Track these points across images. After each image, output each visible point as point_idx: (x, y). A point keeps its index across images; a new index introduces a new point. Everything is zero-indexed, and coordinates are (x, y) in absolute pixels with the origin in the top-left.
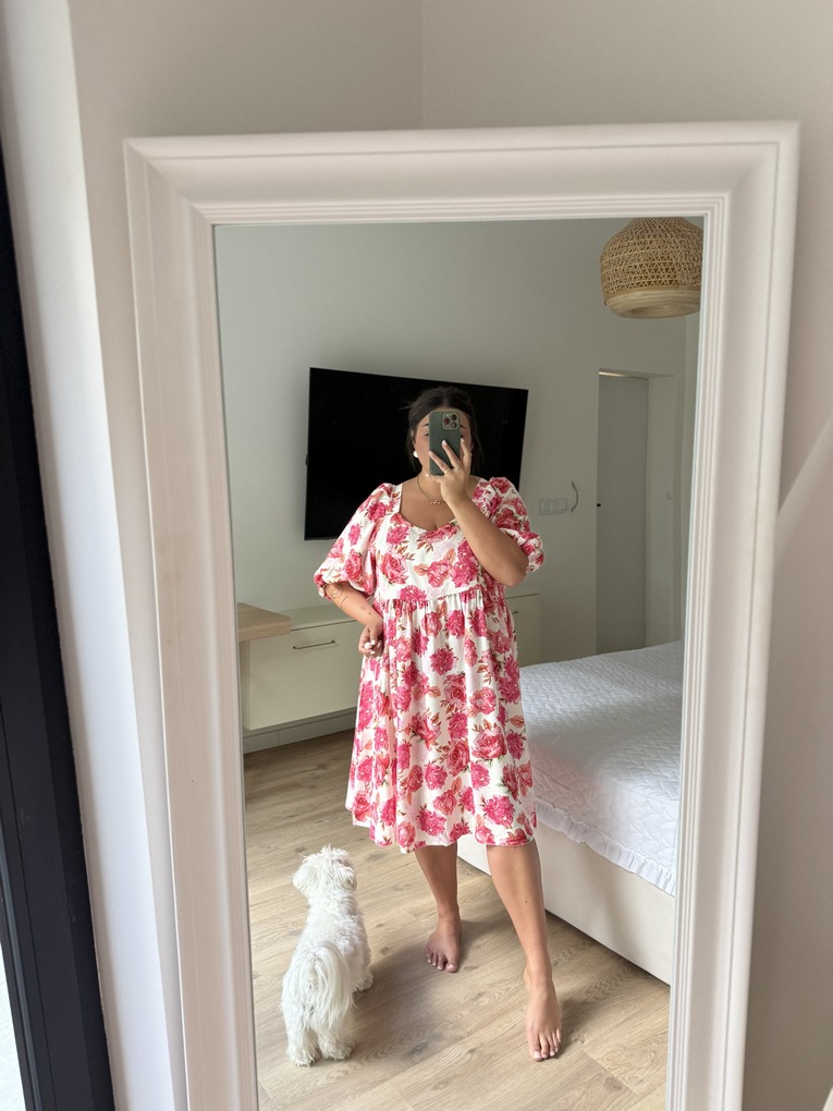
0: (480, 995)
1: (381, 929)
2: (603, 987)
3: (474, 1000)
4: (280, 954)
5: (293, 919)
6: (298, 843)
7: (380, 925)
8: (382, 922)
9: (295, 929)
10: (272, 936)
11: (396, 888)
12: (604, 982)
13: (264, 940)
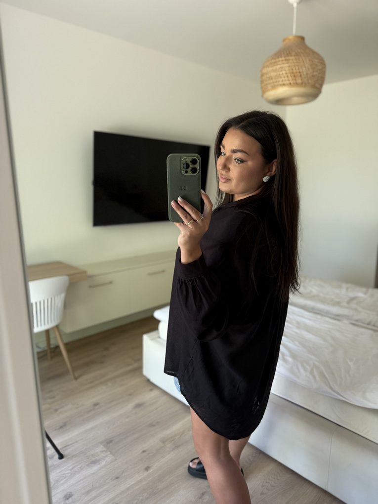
0: (203, 494)
1: (145, 454)
2: (270, 482)
3: (200, 498)
4: (85, 478)
5: (92, 452)
6: (94, 400)
7: (144, 452)
8: (145, 449)
9: (94, 459)
10: (80, 466)
11: (152, 425)
12: (271, 478)
13: (75, 468)
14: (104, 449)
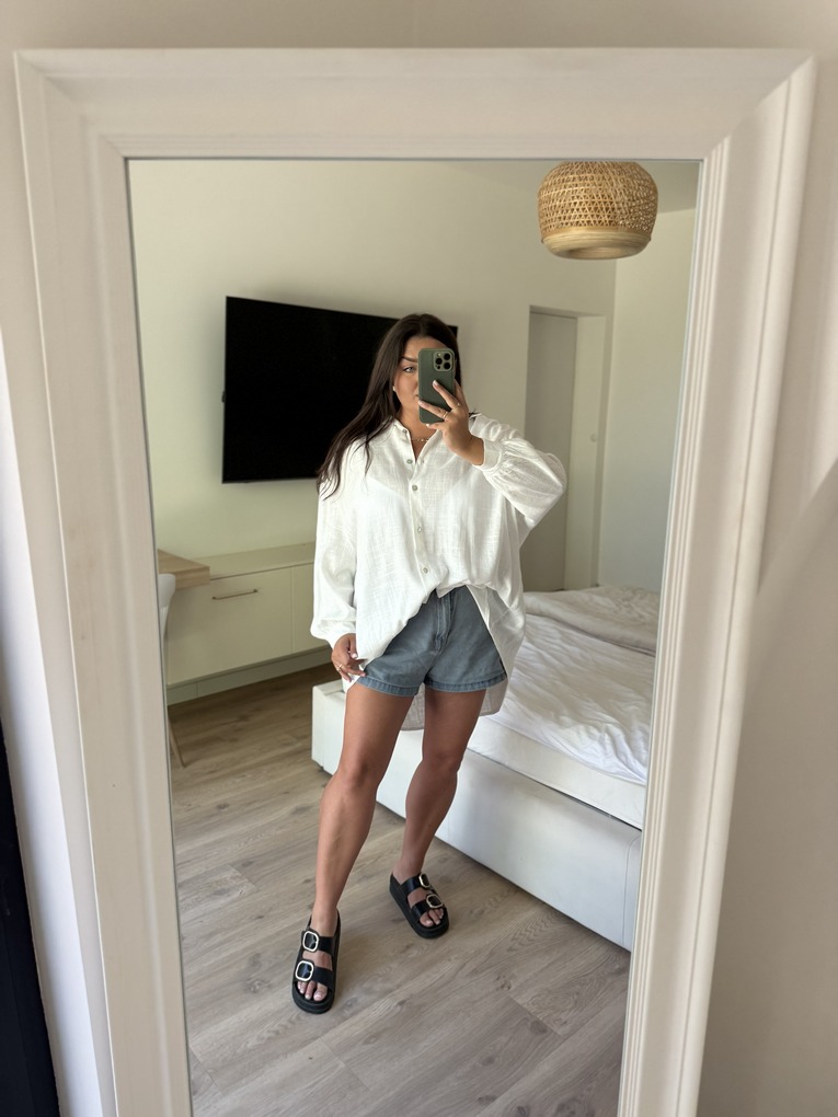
2: (528, 933)
12: (529, 929)
14: (238, 874)
